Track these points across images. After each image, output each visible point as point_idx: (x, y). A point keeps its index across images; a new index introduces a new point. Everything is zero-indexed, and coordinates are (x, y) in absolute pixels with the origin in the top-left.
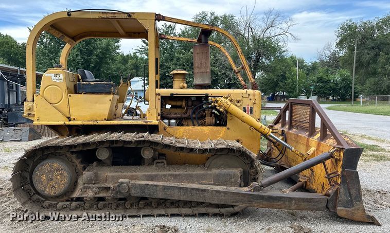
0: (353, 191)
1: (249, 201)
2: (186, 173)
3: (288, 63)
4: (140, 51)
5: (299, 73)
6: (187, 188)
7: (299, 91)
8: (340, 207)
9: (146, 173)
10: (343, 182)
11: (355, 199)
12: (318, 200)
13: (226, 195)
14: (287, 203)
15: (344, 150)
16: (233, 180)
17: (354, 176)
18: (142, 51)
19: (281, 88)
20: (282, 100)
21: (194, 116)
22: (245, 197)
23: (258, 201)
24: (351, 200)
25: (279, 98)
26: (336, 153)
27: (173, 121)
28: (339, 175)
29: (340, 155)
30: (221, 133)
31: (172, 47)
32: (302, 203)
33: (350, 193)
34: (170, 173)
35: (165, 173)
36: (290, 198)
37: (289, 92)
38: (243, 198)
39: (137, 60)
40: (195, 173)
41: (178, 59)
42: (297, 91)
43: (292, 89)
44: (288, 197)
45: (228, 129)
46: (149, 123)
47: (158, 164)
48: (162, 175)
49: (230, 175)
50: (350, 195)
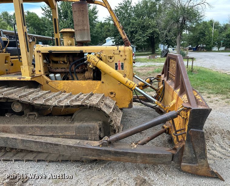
0: (198, 150)
1: (98, 155)
2: (50, 125)
3: (207, 25)
4: (108, 19)
5: (214, 32)
6: (42, 142)
7: (214, 43)
8: (184, 163)
9: (16, 125)
10: (189, 140)
11: (200, 156)
12: (163, 156)
13: (77, 150)
14: (133, 157)
15: (191, 110)
16: (93, 132)
17: (199, 136)
18: (110, 19)
19: (202, 42)
20: (202, 50)
21: (77, 70)
22: (93, 151)
23: (106, 155)
24: (196, 158)
25: (200, 49)
26: (183, 112)
27: (58, 75)
28: (185, 133)
29: (187, 114)
30: (96, 86)
31: (130, 15)
32: (147, 158)
33: (194, 151)
34: (37, 125)
35: (32, 125)
36: (135, 153)
37: (207, 45)
38: (92, 152)
39: (110, 25)
40: (59, 125)
41: (133, 24)
42: (212, 44)
43: (209, 42)
44: (133, 153)
45: (103, 82)
46: (22, 79)
47: (30, 117)
48: (29, 127)
49: (89, 127)
50: (195, 153)
